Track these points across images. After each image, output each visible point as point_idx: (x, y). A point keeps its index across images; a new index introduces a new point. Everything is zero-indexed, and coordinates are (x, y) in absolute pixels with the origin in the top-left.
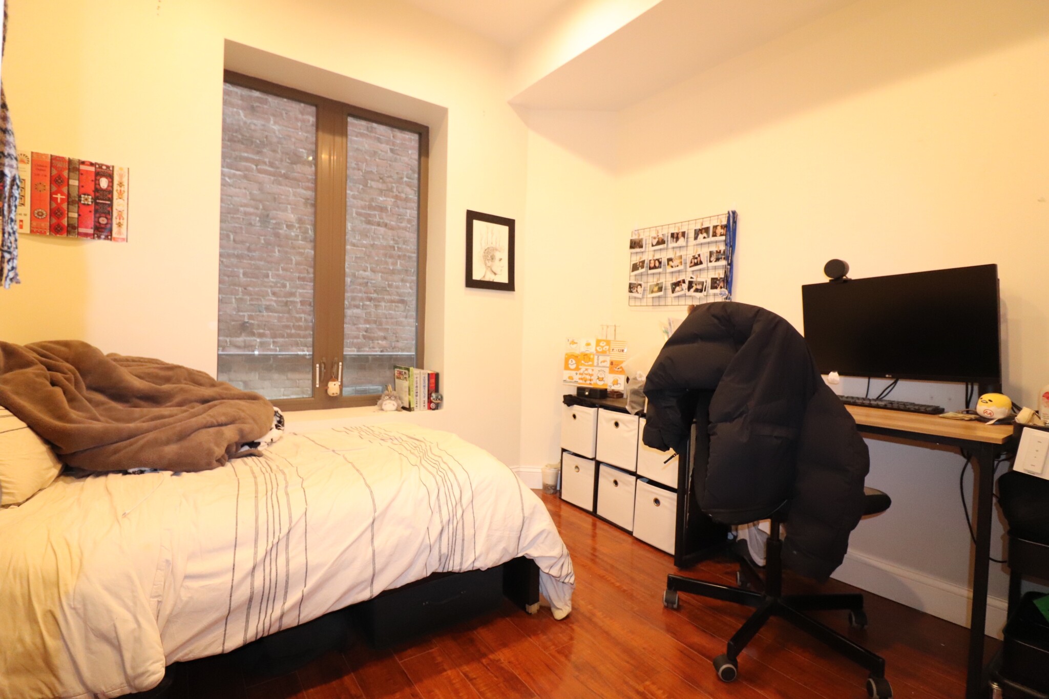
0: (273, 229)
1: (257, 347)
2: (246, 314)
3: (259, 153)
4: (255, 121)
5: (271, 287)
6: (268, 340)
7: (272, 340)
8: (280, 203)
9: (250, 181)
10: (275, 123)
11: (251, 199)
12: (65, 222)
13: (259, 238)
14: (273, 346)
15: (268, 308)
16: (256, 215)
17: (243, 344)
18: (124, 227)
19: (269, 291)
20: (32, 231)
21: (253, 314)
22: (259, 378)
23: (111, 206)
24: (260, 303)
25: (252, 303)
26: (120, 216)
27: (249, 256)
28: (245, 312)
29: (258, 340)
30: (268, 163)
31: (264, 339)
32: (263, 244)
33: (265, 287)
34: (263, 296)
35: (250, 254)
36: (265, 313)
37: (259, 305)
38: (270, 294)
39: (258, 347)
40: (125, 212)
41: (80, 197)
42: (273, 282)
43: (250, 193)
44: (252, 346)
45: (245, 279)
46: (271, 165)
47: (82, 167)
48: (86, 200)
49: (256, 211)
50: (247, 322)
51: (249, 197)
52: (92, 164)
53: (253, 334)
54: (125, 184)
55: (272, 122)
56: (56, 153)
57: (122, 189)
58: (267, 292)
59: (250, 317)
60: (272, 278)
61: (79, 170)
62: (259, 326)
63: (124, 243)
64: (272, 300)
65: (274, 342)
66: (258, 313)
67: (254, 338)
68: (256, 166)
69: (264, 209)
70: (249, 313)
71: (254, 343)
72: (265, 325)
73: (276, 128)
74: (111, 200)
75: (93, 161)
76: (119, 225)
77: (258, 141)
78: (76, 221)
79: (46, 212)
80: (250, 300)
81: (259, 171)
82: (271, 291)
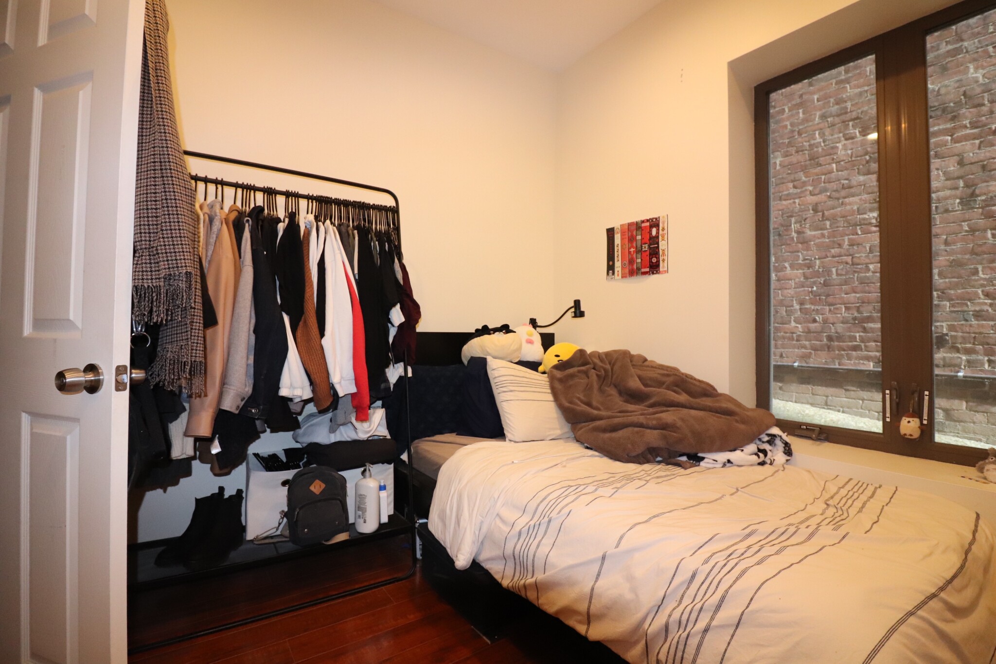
0: (982, 208)
1: (963, 367)
2: (944, 324)
3: (954, 119)
4: (946, 82)
5: (982, 286)
6: (980, 357)
7: (986, 358)
8: (990, 171)
9: (943, 158)
10: (976, 69)
11: (947, 180)
12: (635, 267)
13: (961, 226)
14: (989, 366)
15: (978, 315)
16: (956, 197)
17: (942, 363)
18: (666, 262)
19: (980, 291)
20: (622, 277)
21: (956, 323)
22: (966, 408)
23: (658, 247)
24: (965, 308)
25: (953, 309)
26: (663, 253)
27: (946, 251)
28: (943, 322)
29: (964, 358)
30: (968, 125)
31: (973, 357)
32: (966, 231)
33: (973, 287)
34: (970, 300)
35: (948, 248)
36: (974, 322)
37: (964, 312)
38: (982, 296)
39: (965, 367)
40: (666, 250)
41: (642, 246)
42: (985, 279)
43: (945, 173)
44: (955, 366)
45: (941, 281)
46: (974, 125)
47: (643, 225)
48: (645, 247)
49: (953, 192)
50: (947, 335)
51: (943, 178)
52: (648, 221)
53: (958, 350)
54: (666, 228)
55: (972, 70)
56: (630, 221)
57: (664, 232)
58: (976, 294)
59: (952, 328)
60: (984, 274)
61: (641, 227)
62: (964, 340)
63: (666, 274)
64: (986, 304)
65: (990, 361)
66: (963, 322)
67: (958, 355)
68: (951, 136)
69: (967, 186)
70: (949, 323)
71: (958, 361)
72: (975, 338)
73: (979, 75)
74: (658, 243)
75: (648, 218)
76: (663, 260)
77: (952, 104)
78: (640, 265)
79: (627, 262)
80: (950, 307)
81: (955, 141)
82: (983, 291)
